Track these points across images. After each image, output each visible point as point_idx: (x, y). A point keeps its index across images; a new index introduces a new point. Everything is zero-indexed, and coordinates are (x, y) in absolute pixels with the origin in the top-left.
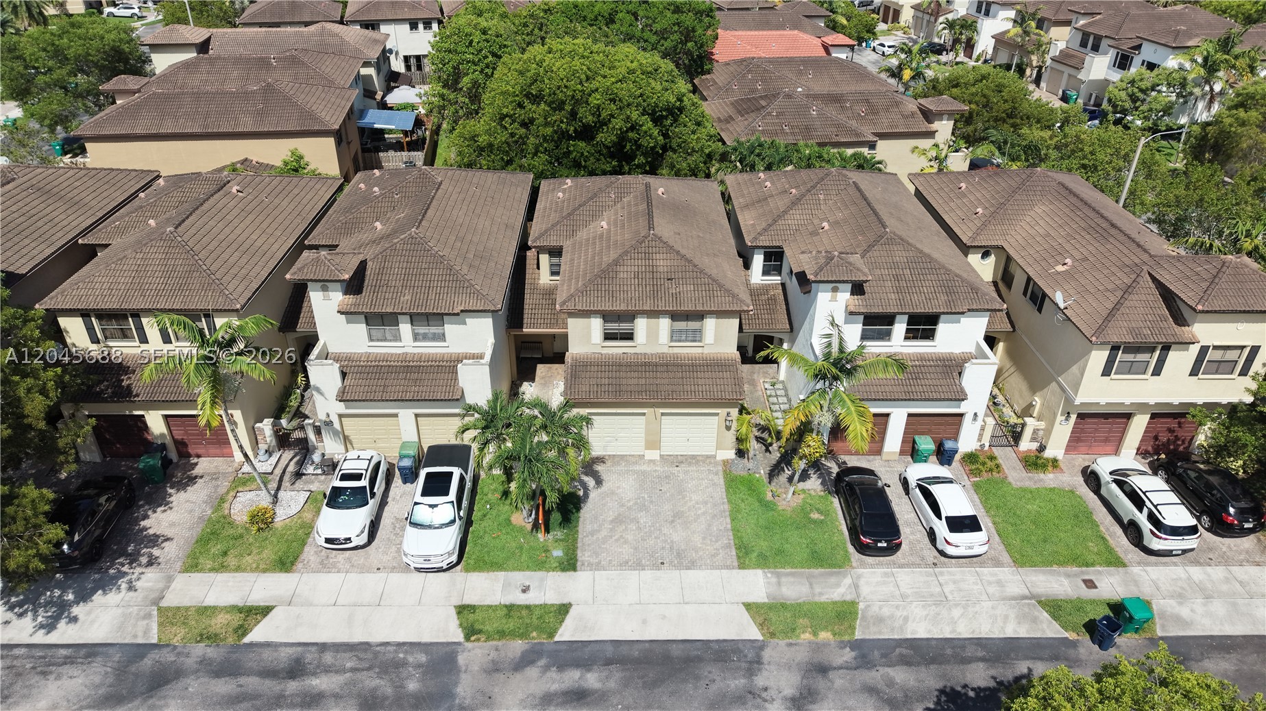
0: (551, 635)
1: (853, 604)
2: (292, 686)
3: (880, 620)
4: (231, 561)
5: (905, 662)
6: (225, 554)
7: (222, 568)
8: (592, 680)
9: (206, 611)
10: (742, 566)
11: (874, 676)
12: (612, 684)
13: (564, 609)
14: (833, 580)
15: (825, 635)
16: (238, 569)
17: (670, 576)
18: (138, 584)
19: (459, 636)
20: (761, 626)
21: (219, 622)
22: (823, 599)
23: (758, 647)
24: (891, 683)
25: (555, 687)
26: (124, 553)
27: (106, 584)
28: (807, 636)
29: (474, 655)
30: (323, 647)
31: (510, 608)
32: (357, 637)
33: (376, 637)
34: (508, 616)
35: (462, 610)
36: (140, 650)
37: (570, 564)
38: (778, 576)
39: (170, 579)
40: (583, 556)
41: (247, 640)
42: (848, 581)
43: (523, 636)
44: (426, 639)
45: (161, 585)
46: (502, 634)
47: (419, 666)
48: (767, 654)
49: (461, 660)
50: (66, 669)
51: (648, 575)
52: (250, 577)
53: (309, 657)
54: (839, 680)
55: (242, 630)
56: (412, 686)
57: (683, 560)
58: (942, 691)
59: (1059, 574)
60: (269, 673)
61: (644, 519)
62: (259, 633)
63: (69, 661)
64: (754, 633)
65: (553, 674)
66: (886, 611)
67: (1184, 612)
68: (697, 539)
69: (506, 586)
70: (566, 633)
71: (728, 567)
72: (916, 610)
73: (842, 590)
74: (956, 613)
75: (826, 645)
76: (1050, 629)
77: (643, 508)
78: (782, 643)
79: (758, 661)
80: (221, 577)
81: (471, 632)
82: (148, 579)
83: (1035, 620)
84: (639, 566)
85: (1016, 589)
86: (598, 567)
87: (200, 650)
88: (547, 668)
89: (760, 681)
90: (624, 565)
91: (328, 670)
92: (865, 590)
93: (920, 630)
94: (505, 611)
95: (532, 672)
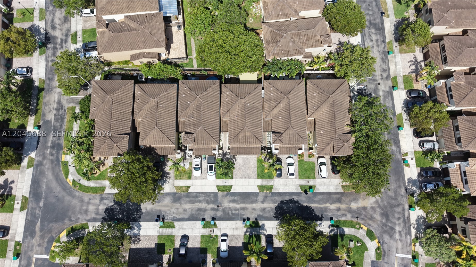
0: (230, 191)
1: (273, 186)
2: (197, 199)
3: (276, 189)
4: (181, 177)
5: (278, 196)
6: (180, 176)
7: (181, 179)
8: (236, 198)
9: (181, 187)
10: (258, 178)
11: (273, 198)
12: (238, 199)
13: (231, 186)
14: (271, 181)
15: (268, 191)
16: (183, 179)
17: (247, 180)
18: (170, 182)
19: (217, 191)
20: (259, 190)
21: (184, 189)
22: (269, 185)
23: (258, 193)
24: (275, 199)
25: (231, 199)
26: (165, 176)
27: (165, 182)
28: (265, 191)
29: (220, 194)
30: (199, 193)
31: (224, 186)
32: (203, 191)
33: (206, 191)
34: (224, 188)
35: (217, 186)
36: (175, 194)
37: (232, 178)
38: (263, 180)
39: (174, 181)
40: (234, 176)
41: (189, 192)
42: (273, 181)
43: (226, 191)
44: (213, 191)
45: (173, 182)
46: (223, 191)
47: (213, 196)
48: (259, 194)
49: (218, 195)
50: (166, 197)
51: (243, 180)
52: (185, 180)
53: (198, 194)
54: (268, 199)
55: (188, 190)
56: (212, 199)
57: (249, 178)
58: (281, 201)
59: (304, 180)
60: (193, 197)
61: (243, 168)
62: (190, 191)
63: (166, 195)
64: (258, 191)
65: (231, 197)
66: (277, 187)
67: (320, 188)
68: (251, 173)
69: (223, 182)
70: (232, 191)
71: (256, 179)
72: (282, 187)
73: (272, 183)
74: (287, 187)
75: (268, 193)
76: (299, 190)
77: (243, 166)
78: (262, 192)
79: (258, 195)
80: (181, 180)
81: (219, 190)
82: (171, 181)
83: (298, 189)
84: (242, 178)
85: (297, 183)
86: (236, 178)
87: (183, 193)
88: (230, 196)
89: (258, 199)
90: (240, 178)
91: (201, 197)
92: (275, 183)
93: (281, 190)
94: (223, 187)
95: (228, 197)
